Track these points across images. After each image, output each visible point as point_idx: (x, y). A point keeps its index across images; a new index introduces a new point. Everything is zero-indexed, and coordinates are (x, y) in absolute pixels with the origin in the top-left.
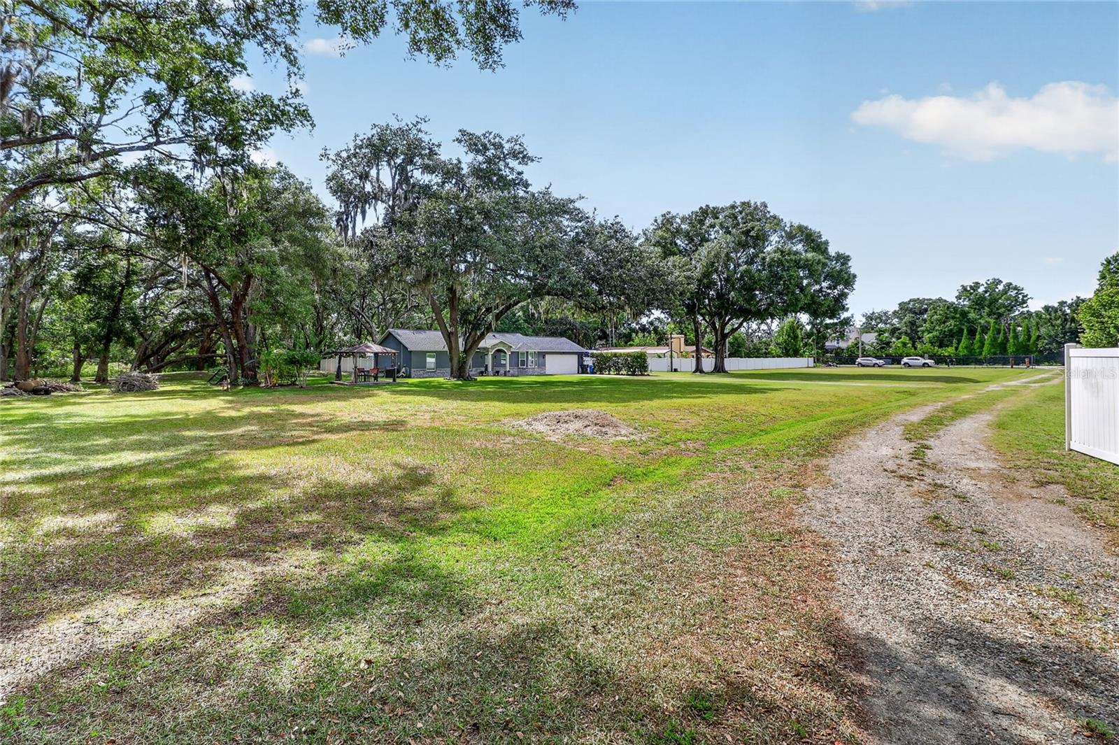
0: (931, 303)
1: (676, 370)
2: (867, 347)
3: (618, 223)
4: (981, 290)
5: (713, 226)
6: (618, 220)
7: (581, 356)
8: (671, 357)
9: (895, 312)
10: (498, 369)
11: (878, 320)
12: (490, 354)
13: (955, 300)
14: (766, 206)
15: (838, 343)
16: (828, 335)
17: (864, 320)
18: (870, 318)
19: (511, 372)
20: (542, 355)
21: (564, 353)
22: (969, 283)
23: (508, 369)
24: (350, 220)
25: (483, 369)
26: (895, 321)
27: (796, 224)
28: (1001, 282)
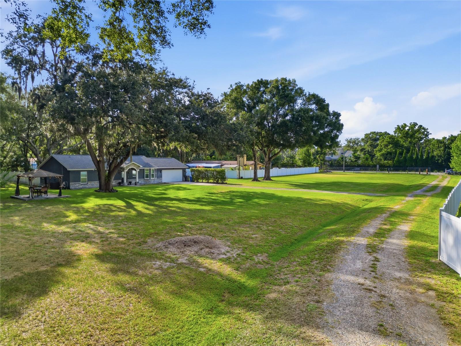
0: (381, 134)
1: (242, 178)
2: (348, 160)
3: (209, 93)
4: (407, 128)
5: (264, 92)
6: (209, 91)
7: (184, 170)
8: (239, 169)
9: (363, 140)
10: (130, 180)
11: (354, 144)
12: (126, 171)
13: (393, 134)
14: (295, 81)
15: (332, 156)
16: (327, 152)
17: (346, 143)
18: (349, 141)
19: (140, 182)
20: (160, 171)
21: (174, 169)
22: (401, 124)
23: (137, 181)
24: (22, 83)
25: (120, 181)
26: (362, 144)
27: (312, 93)
28: (417, 124)
